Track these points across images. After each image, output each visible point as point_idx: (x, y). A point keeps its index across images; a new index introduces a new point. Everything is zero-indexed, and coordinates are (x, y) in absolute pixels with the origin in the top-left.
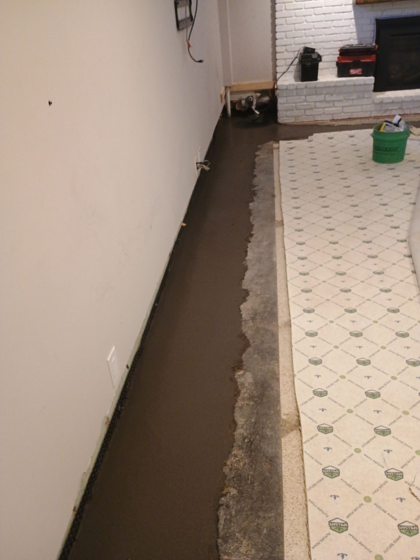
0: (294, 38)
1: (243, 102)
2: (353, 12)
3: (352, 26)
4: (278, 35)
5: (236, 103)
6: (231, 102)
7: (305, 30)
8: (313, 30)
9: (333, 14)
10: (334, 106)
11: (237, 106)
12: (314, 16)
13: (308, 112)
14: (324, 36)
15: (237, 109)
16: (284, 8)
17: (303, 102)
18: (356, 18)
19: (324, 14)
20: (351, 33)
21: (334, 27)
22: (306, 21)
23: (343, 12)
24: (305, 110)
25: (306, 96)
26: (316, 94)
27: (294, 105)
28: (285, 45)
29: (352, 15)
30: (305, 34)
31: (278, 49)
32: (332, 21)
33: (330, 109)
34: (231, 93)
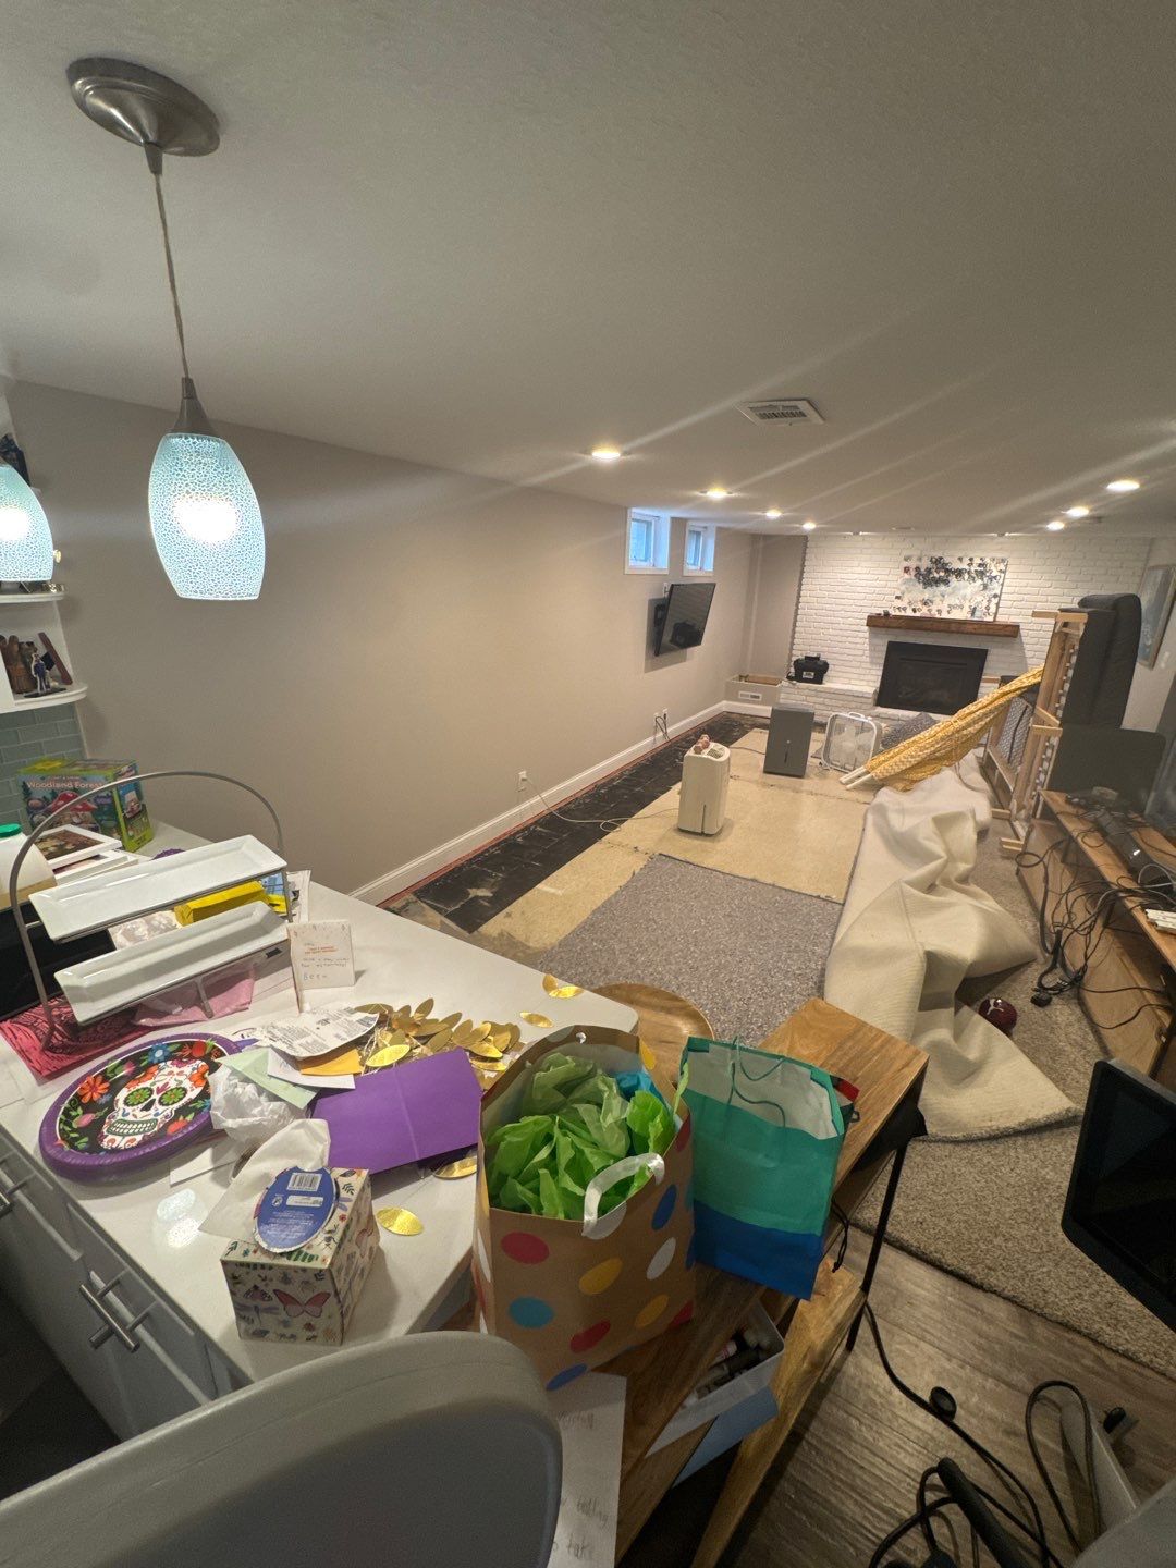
0: (810, 645)
2: (868, 632)
3: (865, 645)
4: (796, 641)
7: (821, 639)
8: (829, 641)
9: (849, 631)
12: (830, 630)
14: (839, 648)
16: (804, 620)
18: (870, 638)
19: (841, 630)
20: (865, 650)
21: (850, 642)
22: (823, 633)
23: (859, 631)
25: (807, 696)
26: (816, 696)
28: (801, 651)
29: (867, 635)
30: (820, 643)
31: (795, 649)
32: (848, 637)
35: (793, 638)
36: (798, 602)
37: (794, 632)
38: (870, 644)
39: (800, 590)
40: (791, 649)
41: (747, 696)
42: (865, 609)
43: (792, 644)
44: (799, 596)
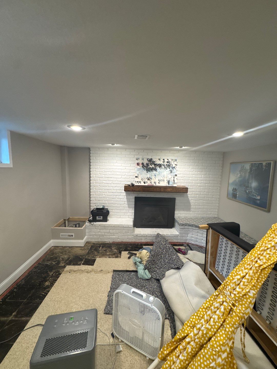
0: (99, 201)
2: (125, 193)
3: (125, 199)
4: (91, 199)
7: (104, 198)
8: (108, 198)
9: (117, 193)
10: (114, 235)
12: (108, 193)
13: (101, 237)
14: (112, 201)
16: (94, 188)
17: (99, 232)
18: (127, 196)
19: (113, 193)
20: (125, 201)
21: (117, 198)
22: (104, 195)
23: (121, 193)
24: (100, 236)
25: (100, 230)
26: (105, 229)
27: (94, 233)
28: (95, 204)
30: (104, 199)
31: (91, 205)
32: (116, 196)
33: (113, 237)
34: (69, 221)
35: (90, 198)
36: (90, 180)
37: (90, 195)
38: (127, 199)
39: (90, 174)
40: (90, 203)
41: (66, 235)
42: (123, 183)
43: (90, 200)
44: (90, 177)
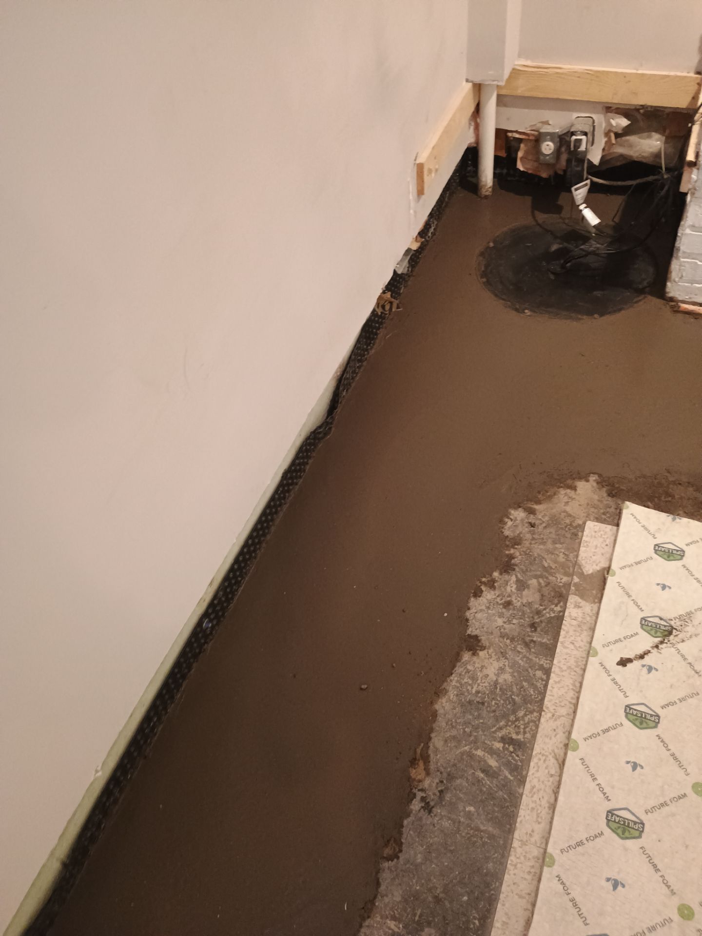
1: (548, 147)
5: (520, 141)
6: (500, 134)
11: (520, 154)
15: (520, 166)
34: (502, 101)
